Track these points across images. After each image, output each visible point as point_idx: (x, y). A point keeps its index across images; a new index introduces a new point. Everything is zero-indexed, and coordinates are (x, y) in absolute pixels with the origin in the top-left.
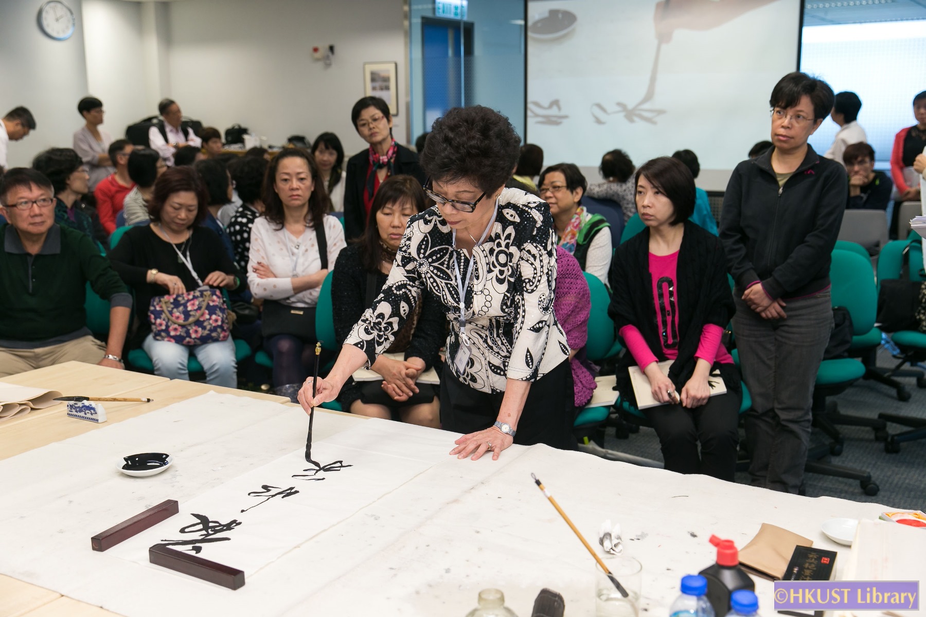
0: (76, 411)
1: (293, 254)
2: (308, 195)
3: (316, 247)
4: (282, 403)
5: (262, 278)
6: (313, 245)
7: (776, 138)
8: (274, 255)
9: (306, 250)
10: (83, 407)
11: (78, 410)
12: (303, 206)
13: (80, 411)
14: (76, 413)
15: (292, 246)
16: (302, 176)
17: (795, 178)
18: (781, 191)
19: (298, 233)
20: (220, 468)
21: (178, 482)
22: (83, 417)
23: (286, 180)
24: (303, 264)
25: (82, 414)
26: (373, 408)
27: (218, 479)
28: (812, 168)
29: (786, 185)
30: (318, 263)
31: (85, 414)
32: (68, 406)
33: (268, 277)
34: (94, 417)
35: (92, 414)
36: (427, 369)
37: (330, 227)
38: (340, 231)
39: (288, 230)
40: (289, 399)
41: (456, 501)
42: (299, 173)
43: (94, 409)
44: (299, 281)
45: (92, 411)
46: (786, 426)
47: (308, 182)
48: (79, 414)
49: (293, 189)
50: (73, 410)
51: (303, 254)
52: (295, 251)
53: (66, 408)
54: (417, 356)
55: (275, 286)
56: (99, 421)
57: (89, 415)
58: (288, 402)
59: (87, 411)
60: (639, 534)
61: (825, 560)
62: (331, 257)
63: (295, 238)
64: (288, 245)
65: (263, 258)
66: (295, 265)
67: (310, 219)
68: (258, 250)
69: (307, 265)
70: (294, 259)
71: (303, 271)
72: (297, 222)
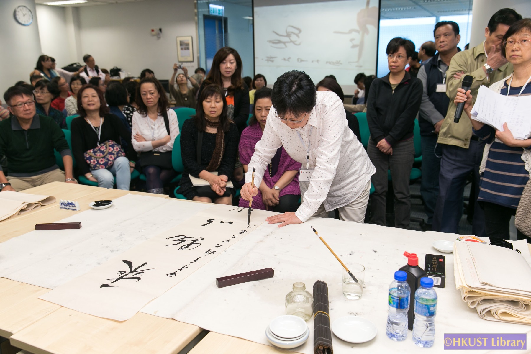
0: (65, 206)
1: (152, 129)
2: (157, 100)
3: (164, 125)
4: (166, 198)
5: (138, 142)
6: (162, 124)
8: (143, 130)
9: (159, 127)
10: (68, 203)
11: (65, 205)
13: (67, 205)
14: (64, 207)
15: (152, 125)
16: (152, 92)
17: (400, 86)
18: (393, 92)
19: (155, 118)
20: (143, 230)
21: (124, 238)
22: (68, 209)
23: (145, 94)
24: (158, 133)
25: (68, 207)
26: (205, 199)
27: (143, 236)
28: (407, 81)
29: (395, 90)
30: (166, 132)
31: (69, 207)
32: (60, 203)
33: (141, 141)
34: (74, 208)
35: (73, 207)
36: (228, 180)
37: (170, 115)
38: (175, 116)
39: (149, 117)
41: (261, 241)
42: (150, 91)
43: (74, 204)
44: (156, 142)
45: (73, 205)
46: (400, 201)
47: (156, 94)
48: (66, 207)
49: (148, 99)
50: (63, 205)
51: (158, 129)
52: (153, 127)
53: (59, 204)
54: (224, 174)
55: (144, 146)
56: (77, 210)
57: (71, 208)
58: (168, 197)
59: (70, 206)
60: (350, 252)
61: (441, 260)
62: (171, 129)
63: (153, 121)
64: (150, 124)
65: (138, 132)
66: (153, 134)
67: (159, 112)
68: (135, 129)
69: (160, 133)
70: (153, 131)
71: (158, 137)
72: (153, 113)
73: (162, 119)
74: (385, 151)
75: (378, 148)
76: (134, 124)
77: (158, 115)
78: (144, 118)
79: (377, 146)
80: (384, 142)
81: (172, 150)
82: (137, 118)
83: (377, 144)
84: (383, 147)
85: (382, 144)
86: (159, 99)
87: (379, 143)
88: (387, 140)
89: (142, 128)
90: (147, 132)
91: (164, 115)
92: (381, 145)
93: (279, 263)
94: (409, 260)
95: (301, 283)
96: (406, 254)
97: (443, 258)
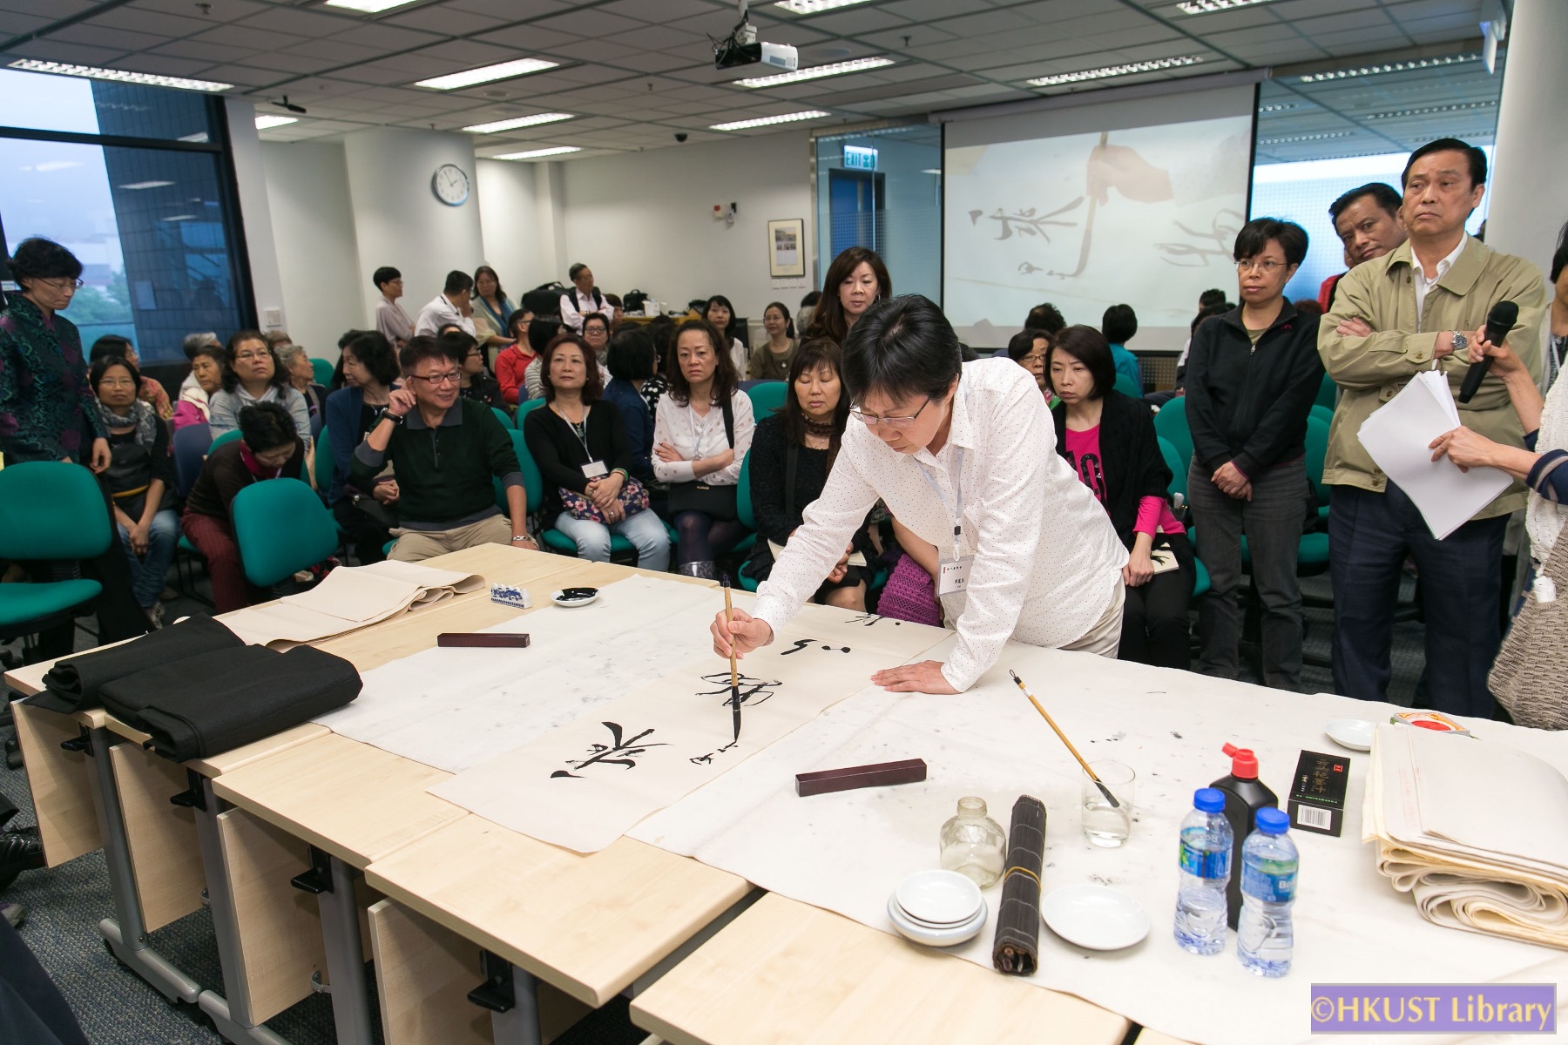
0: (501, 597)
1: (697, 434)
2: (710, 370)
3: (722, 426)
4: (712, 587)
5: (664, 461)
6: (718, 424)
7: (1245, 291)
8: (677, 435)
9: (711, 430)
10: (507, 592)
11: (502, 595)
12: (706, 380)
13: (505, 596)
14: (500, 599)
15: (697, 425)
16: (702, 350)
17: (1269, 335)
18: (1253, 349)
19: (704, 412)
22: (507, 603)
23: (686, 355)
24: (708, 445)
25: (507, 599)
28: (1289, 322)
29: (1259, 343)
30: (726, 441)
31: (510, 599)
32: (492, 591)
33: (671, 460)
34: (519, 602)
35: (517, 599)
37: (736, 404)
38: (747, 407)
39: (693, 407)
40: (718, 582)
42: (697, 348)
43: (519, 594)
44: (701, 464)
45: (518, 596)
46: (1274, 613)
47: (710, 356)
48: (503, 599)
49: (691, 365)
50: (497, 595)
51: (708, 435)
52: (699, 430)
53: (490, 593)
55: (675, 472)
56: (525, 607)
57: (514, 601)
59: (512, 597)
60: (1116, 733)
61: (1338, 768)
62: (737, 437)
63: (699, 417)
64: (692, 423)
65: (665, 440)
66: (698, 446)
67: (715, 397)
68: (661, 433)
69: (712, 445)
70: (697, 438)
71: (708, 452)
72: (702, 398)
73: (718, 414)
74: (1233, 491)
75: (1215, 484)
76: (659, 420)
77: (711, 405)
78: (681, 410)
79: (1213, 479)
80: (1229, 470)
81: (735, 482)
82: (666, 410)
83: (1212, 475)
84: (1228, 483)
85: (1224, 475)
86: (717, 367)
87: (1217, 472)
88: (1236, 464)
89: (674, 430)
90: (685, 442)
91: (725, 404)
92: (1223, 477)
93: (943, 748)
94: (1235, 764)
95: (978, 799)
96: (1228, 750)
97: (1345, 763)
